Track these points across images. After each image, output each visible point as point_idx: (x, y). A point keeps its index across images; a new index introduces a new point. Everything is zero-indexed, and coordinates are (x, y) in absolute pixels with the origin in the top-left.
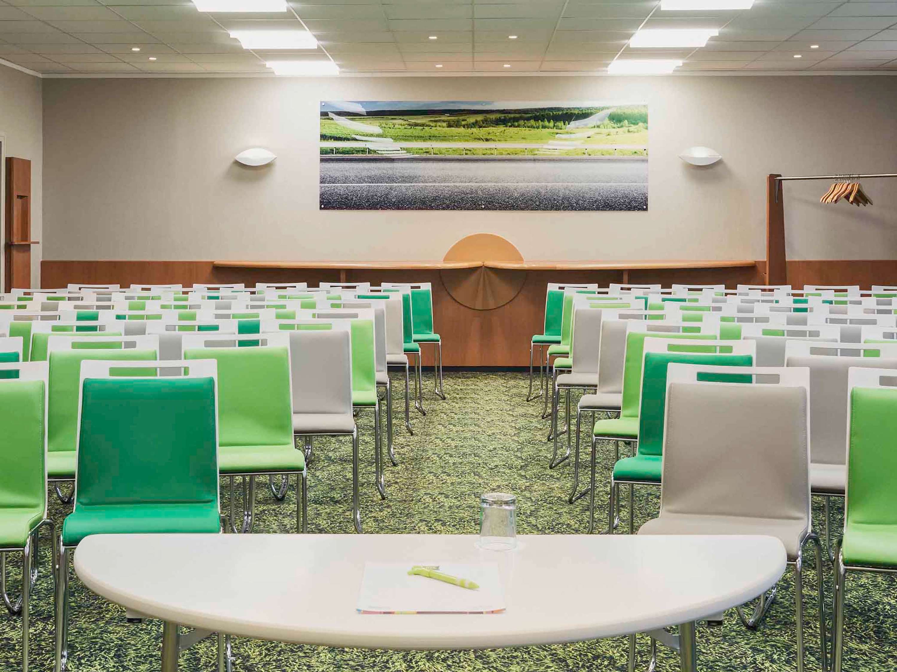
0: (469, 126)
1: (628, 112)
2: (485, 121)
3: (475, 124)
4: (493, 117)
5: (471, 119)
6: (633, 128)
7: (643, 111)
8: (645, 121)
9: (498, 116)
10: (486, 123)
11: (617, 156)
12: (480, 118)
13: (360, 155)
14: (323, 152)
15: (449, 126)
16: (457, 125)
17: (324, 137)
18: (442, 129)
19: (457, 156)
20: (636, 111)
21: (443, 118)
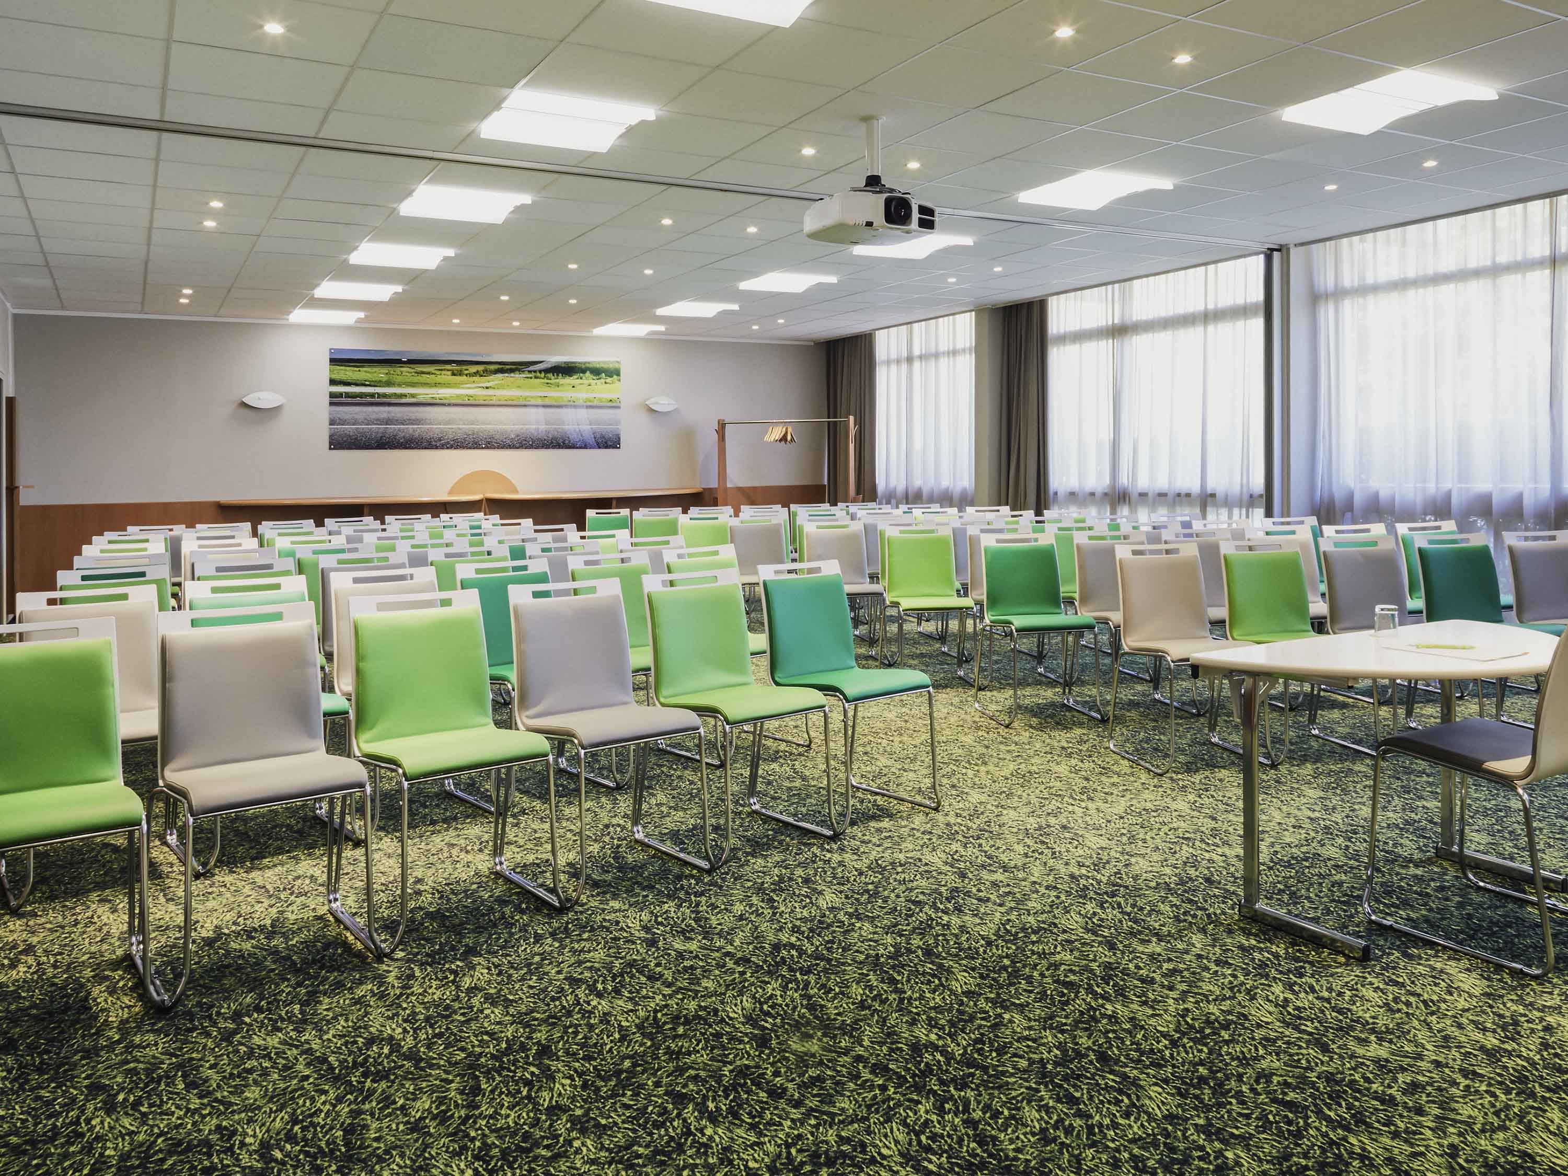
0: (470, 375)
1: (605, 366)
2: (485, 371)
3: (476, 373)
4: (493, 367)
5: (473, 369)
6: (609, 380)
7: (617, 366)
8: (618, 375)
9: (497, 367)
10: (487, 373)
11: (596, 403)
12: (480, 368)
13: (369, 399)
14: (332, 395)
15: (454, 374)
16: (460, 373)
17: (333, 382)
18: (446, 377)
19: (460, 402)
20: (611, 366)
21: (448, 367)
